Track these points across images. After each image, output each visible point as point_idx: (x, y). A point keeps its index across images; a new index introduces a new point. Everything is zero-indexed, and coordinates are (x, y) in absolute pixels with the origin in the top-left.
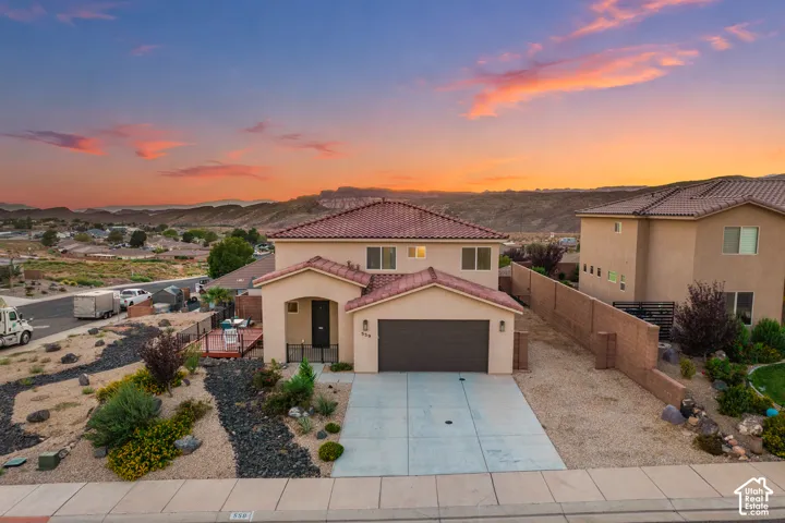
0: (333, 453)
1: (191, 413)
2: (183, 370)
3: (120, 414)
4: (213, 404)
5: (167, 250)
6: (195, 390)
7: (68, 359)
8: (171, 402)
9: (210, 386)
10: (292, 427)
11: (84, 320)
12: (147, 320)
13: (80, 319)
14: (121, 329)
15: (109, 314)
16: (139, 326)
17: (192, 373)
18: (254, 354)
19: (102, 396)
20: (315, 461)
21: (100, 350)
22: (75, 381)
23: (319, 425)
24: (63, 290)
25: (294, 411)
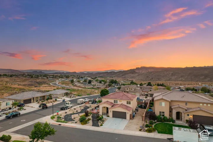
0: (102, 125)
1: (89, 119)
2: (89, 114)
3: (82, 119)
4: (92, 119)
5: (96, 85)
6: (90, 117)
7: (77, 111)
8: (87, 118)
9: (92, 117)
10: (99, 122)
11: (79, 104)
12: (88, 105)
13: (78, 104)
14: (84, 106)
15: (82, 103)
16: (86, 106)
17: (90, 115)
18: (98, 113)
19: (81, 117)
20: (100, 126)
21: (81, 110)
22: (78, 114)
23: (102, 122)
24: (75, 97)
25: (100, 121)
